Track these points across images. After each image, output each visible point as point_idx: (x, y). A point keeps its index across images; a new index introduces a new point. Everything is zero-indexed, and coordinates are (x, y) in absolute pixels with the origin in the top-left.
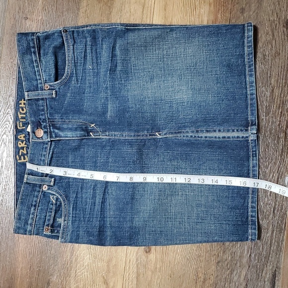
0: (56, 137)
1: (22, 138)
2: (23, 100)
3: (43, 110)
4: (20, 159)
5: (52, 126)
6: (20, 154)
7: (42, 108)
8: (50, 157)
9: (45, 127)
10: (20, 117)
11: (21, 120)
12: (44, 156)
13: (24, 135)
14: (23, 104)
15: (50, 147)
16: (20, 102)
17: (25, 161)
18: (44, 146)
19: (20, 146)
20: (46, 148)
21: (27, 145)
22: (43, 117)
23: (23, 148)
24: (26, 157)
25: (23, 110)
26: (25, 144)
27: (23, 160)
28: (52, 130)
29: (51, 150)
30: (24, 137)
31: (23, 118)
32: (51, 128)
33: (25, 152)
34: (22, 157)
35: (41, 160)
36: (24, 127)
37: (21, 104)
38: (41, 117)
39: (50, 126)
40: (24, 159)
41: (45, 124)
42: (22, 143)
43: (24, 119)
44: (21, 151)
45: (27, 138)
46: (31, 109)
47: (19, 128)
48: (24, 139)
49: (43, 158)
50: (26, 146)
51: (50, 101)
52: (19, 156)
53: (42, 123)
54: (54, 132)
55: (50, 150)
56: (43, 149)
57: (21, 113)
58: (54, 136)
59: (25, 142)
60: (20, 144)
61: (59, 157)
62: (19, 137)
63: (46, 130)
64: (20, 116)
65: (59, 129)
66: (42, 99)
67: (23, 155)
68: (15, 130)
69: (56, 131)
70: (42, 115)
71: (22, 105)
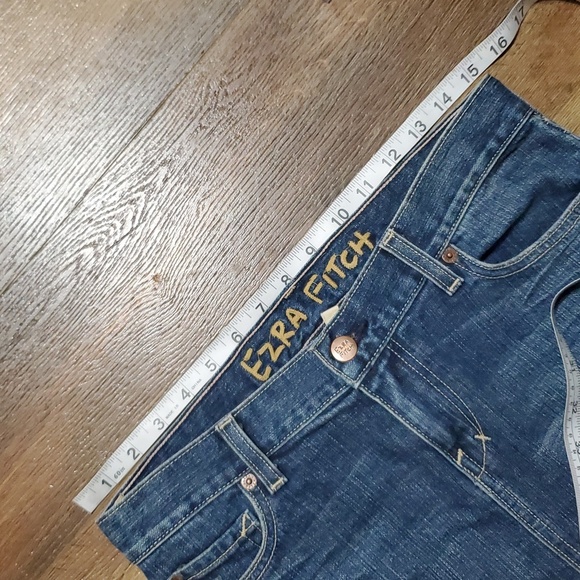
0: (378, 392)
1: (294, 321)
2: (368, 235)
3: (399, 306)
4: (251, 363)
5: (390, 360)
6: (261, 352)
7: (401, 298)
8: (318, 422)
9: (369, 348)
10: (328, 269)
11: (325, 277)
12: (310, 408)
13: (304, 317)
14: (360, 244)
15: (339, 401)
16: (357, 234)
17: (259, 377)
18: (328, 387)
19: (273, 332)
20: (328, 394)
21: (293, 345)
22: (385, 323)
23: (276, 343)
24: (268, 369)
25: (349, 259)
26: (289, 340)
27: (254, 371)
28: (381, 368)
29: (335, 410)
30: (301, 321)
31: (333, 276)
32: (385, 362)
33: (274, 357)
34: (259, 364)
35: (293, 411)
36: (320, 302)
37: (356, 240)
38: (381, 317)
39: (383, 354)
40: (261, 371)
41: (376, 340)
42: (286, 331)
43: (337, 282)
44: (268, 346)
45: (306, 329)
46: (373, 277)
47: (306, 290)
48: (297, 326)
49: (301, 412)
50: (289, 344)
51: (430, 296)
52: (254, 352)
53: (370, 333)
54: (382, 376)
55: (334, 405)
56: (319, 389)
57: (338, 262)
58: (375, 385)
59: (292, 333)
60: (278, 329)
61: (337, 437)
62: (289, 311)
63: (366, 356)
64: (331, 266)
65: (400, 380)
66: (418, 277)
67: (266, 359)
68: (292, 287)
69: (390, 380)
70: (387, 315)
71: (357, 248)
